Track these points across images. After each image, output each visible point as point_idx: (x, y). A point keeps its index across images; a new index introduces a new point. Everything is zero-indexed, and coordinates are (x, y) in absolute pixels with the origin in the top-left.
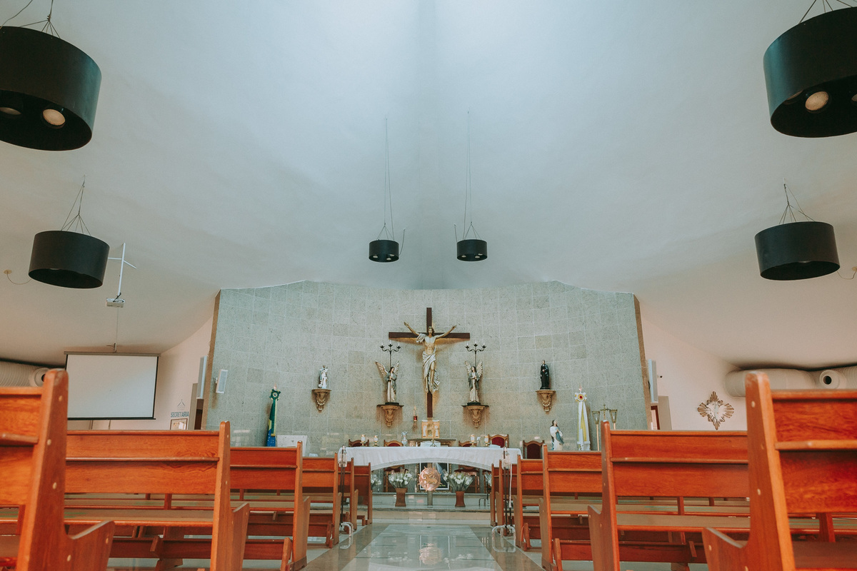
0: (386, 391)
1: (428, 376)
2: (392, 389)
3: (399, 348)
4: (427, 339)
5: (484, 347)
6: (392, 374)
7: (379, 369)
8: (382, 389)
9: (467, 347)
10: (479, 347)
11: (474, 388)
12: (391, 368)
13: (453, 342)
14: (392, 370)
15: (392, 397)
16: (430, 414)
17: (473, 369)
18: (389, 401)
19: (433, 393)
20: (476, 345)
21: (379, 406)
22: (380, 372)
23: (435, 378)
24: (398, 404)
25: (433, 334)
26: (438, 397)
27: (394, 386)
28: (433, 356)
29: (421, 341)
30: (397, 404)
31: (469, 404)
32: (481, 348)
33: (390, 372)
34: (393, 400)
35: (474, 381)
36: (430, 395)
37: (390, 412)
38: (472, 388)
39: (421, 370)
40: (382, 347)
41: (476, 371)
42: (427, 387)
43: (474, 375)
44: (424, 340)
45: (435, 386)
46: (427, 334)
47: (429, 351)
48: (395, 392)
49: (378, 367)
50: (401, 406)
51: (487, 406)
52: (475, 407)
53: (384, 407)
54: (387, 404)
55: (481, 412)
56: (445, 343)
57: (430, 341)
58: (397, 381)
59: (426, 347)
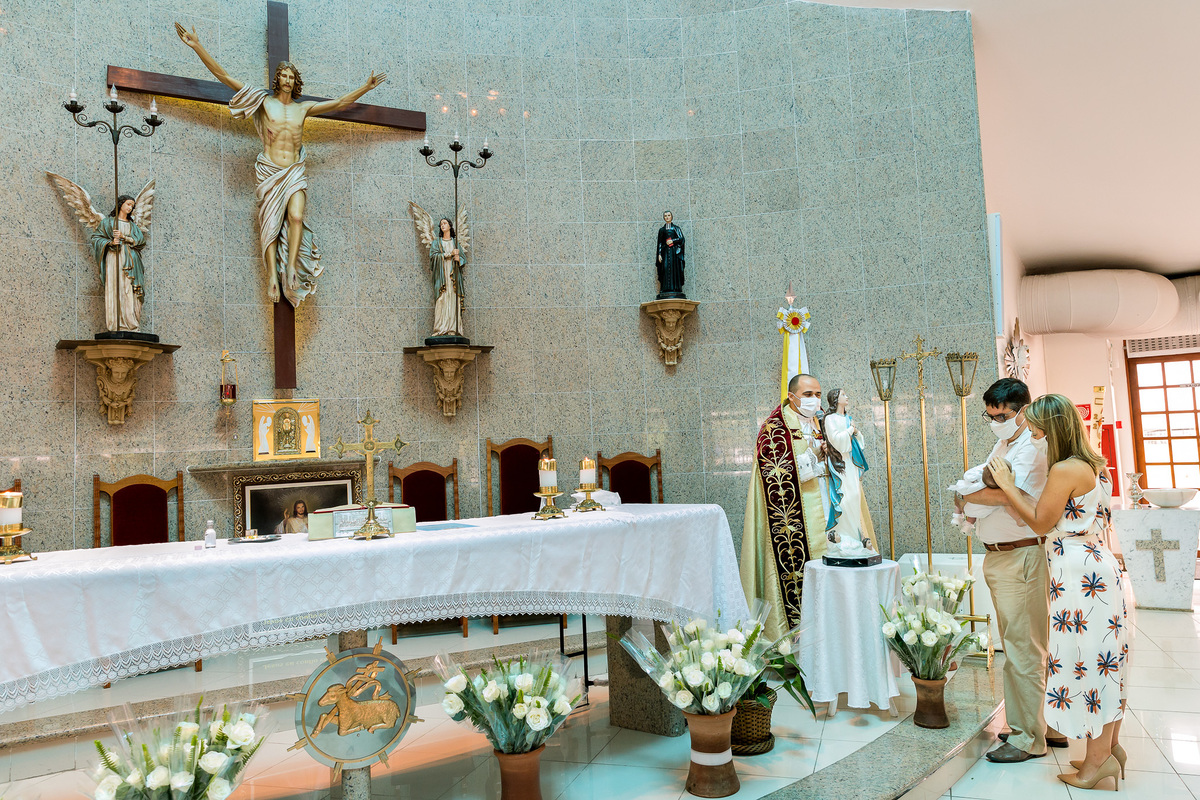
0: (99, 292)
1: (278, 241)
2: (126, 284)
3: (154, 122)
4: (275, 109)
5: (486, 155)
6: (124, 227)
7: (64, 203)
8: (82, 281)
9: (426, 152)
10: (470, 153)
11: (450, 288)
12: (121, 201)
13: (366, 138)
14: (126, 207)
15: (123, 310)
16: (285, 376)
17: (446, 227)
18: (111, 327)
19: (297, 304)
20: (456, 148)
21: (66, 347)
22: (70, 214)
23: (307, 251)
24: (155, 338)
25: (296, 95)
26: (312, 319)
27: (137, 271)
28: (297, 174)
29: (250, 111)
30: (151, 340)
31: (431, 343)
32: (475, 158)
33: (114, 214)
34: (132, 324)
35: (448, 267)
36: (284, 313)
37: (119, 369)
38: (443, 288)
39: (248, 225)
40: (74, 108)
41: (453, 234)
42: (274, 281)
43: (448, 245)
44: (261, 111)
45: (306, 280)
46: (275, 90)
47: (283, 155)
48: (140, 294)
49: (59, 194)
50: (169, 350)
51: (486, 350)
52: (450, 353)
53: (92, 353)
54: (104, 337)
55: (465, 369)
56: (336, 137)
57: (284, 115)
58: (149, 257)
59: (270, 138)
